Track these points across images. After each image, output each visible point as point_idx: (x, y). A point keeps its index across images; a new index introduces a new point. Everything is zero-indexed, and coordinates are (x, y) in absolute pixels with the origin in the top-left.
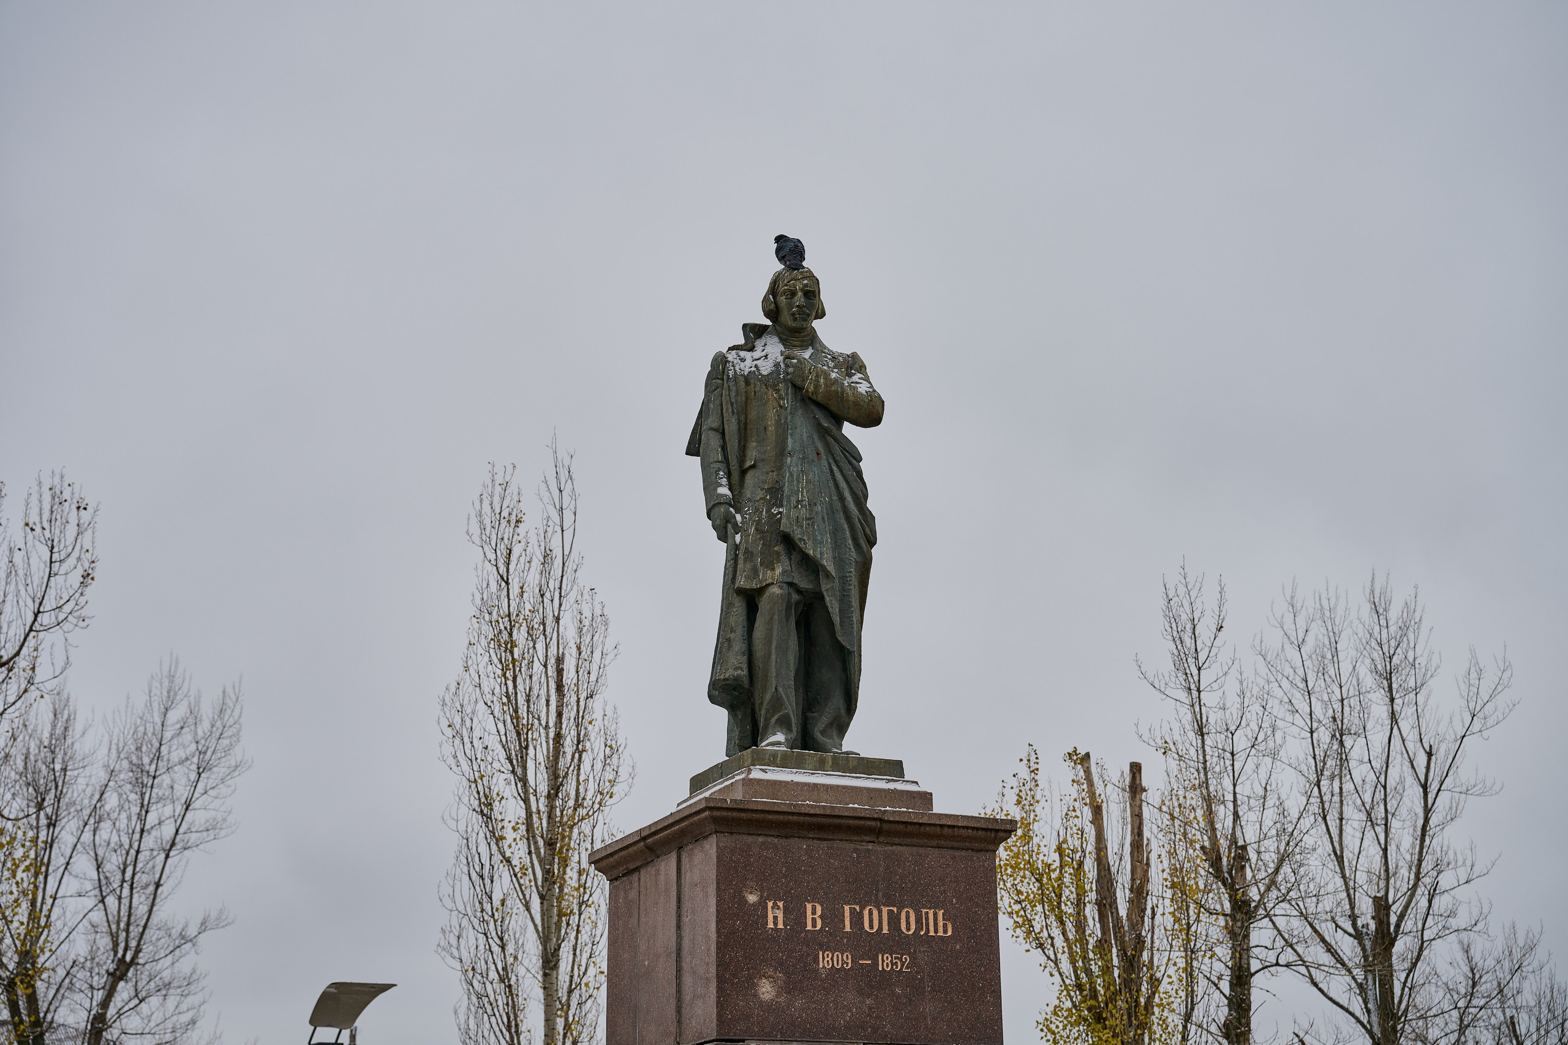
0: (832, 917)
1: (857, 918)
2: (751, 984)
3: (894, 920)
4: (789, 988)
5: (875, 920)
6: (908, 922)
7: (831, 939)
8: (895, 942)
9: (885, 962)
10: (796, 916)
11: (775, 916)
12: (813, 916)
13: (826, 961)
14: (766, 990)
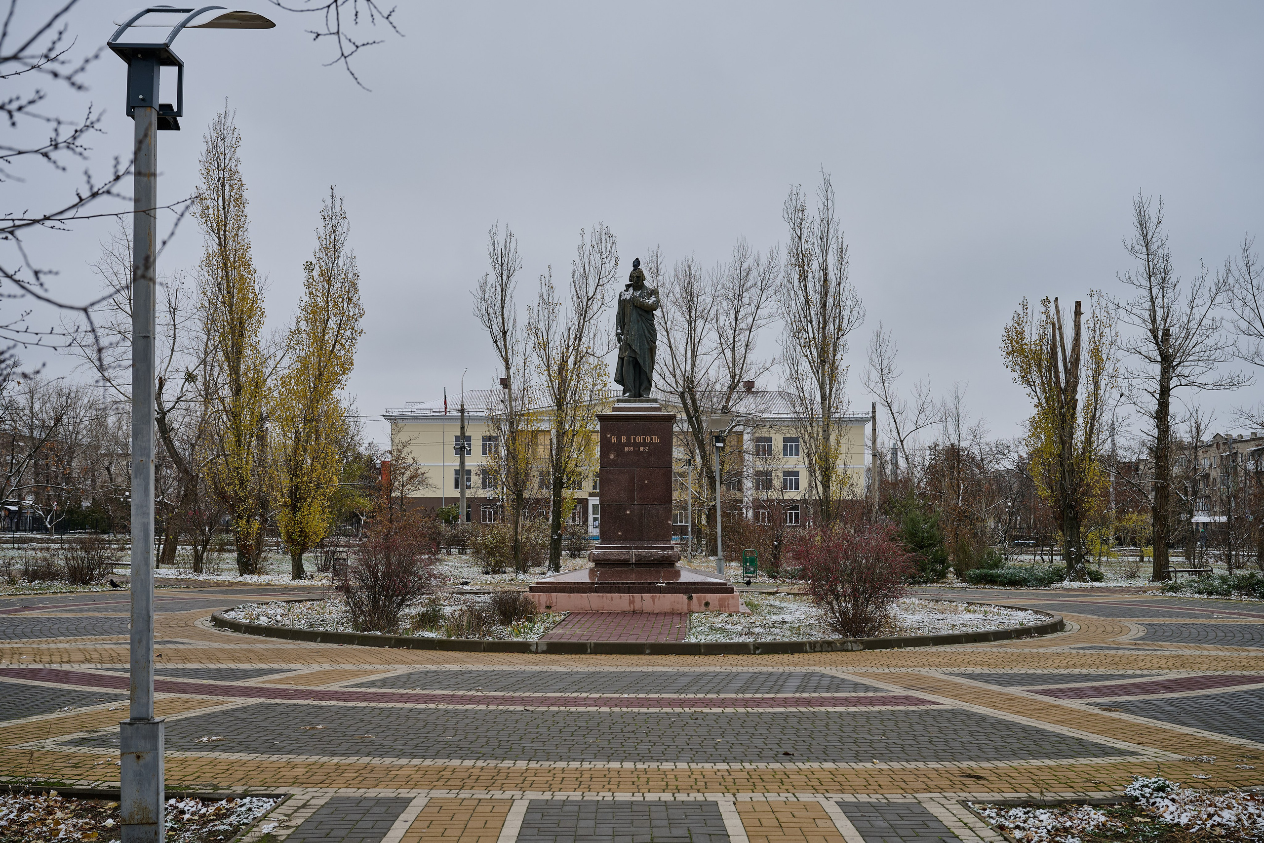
0: (628, 439)
1: (634, 439)
2: (608, 455)
3: (644, 439)
4: (618, 455)
5: (639, 439)
6: (648, 439)
7: (628, 444)
8: (644, 444)
9: (642, 449)
10: (619, 439)
11: (614, 440)
12: (624, 439)
13: (627, 449)
14: (612, 456)
